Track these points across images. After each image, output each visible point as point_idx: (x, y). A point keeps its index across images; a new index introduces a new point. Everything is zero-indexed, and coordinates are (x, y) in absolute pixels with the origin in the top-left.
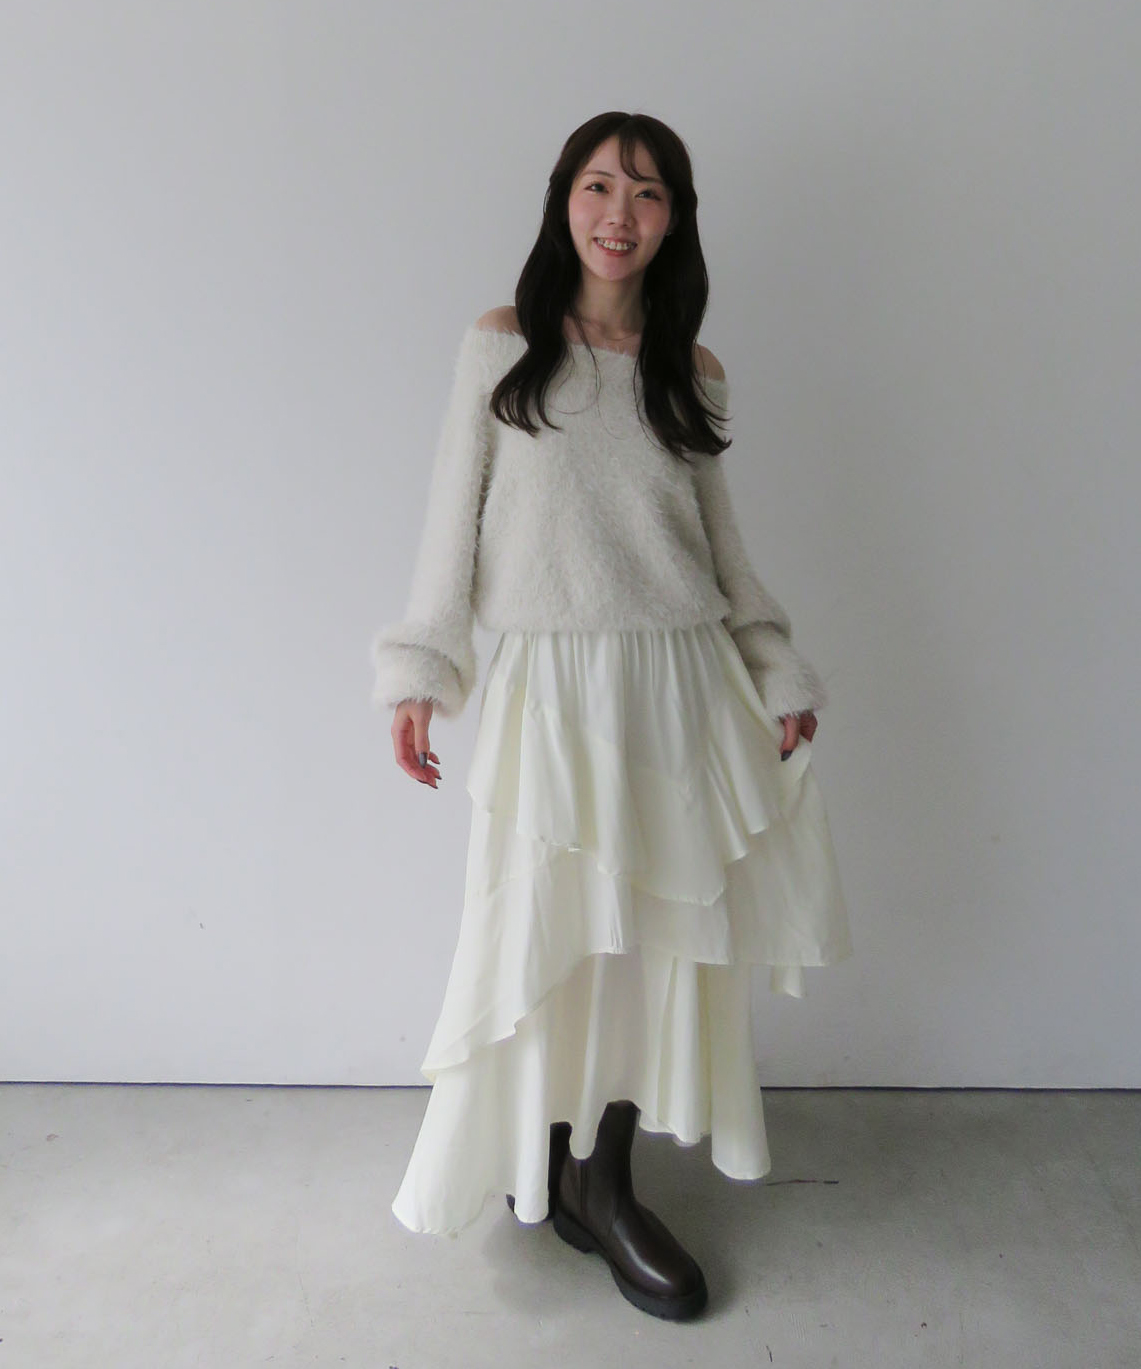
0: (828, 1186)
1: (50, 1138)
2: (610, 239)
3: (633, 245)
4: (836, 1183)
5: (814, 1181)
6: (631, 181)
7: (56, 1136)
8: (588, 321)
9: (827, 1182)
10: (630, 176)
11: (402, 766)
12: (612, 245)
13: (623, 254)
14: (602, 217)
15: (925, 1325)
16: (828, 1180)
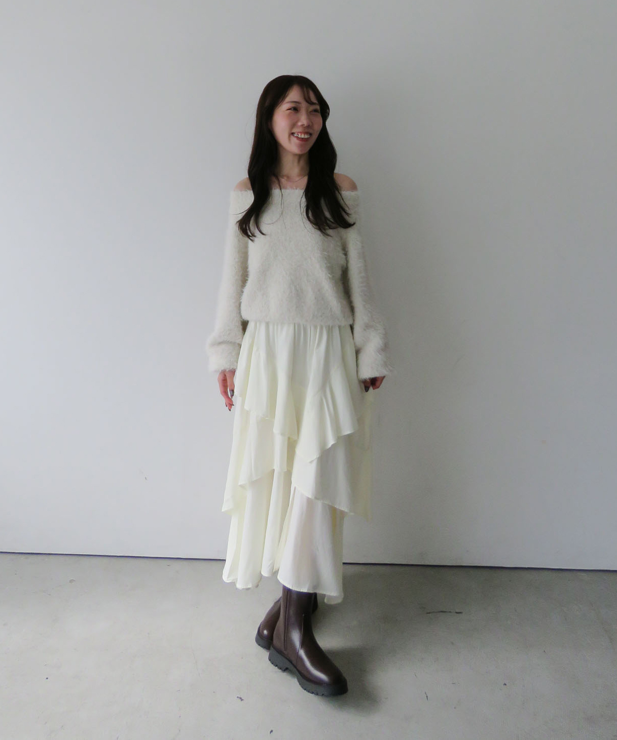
1: (71, 581)
2: (301, 133)
3: (311, 135)
6: (309, 105)
7: (74, 581)
11: (223, 395)
13: (305, 139)
14: (297, 122)
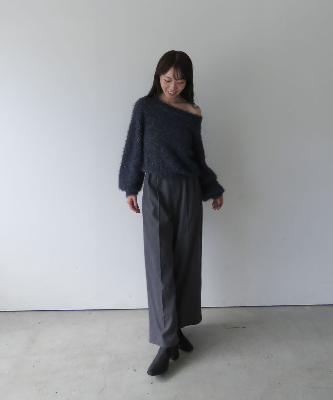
4: (245, 327)
5: (239, 327)
9: (243, 327)
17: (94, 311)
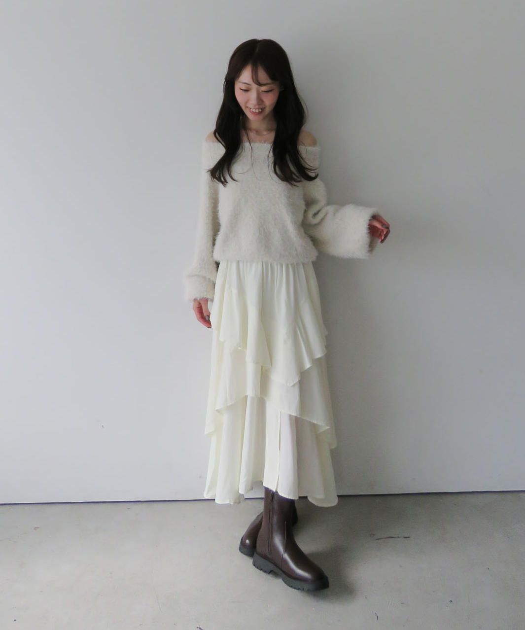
0: (405, 539)
3: (263, 109)
4: (408, 537)
5: (398, 537)
8: (250, 129)
9: (405, 537)
10: (257, 84)
12: (254, 110)
13: (260, 113)
15: (451, 601)
16: (405, 536)
17: (135, 503)
